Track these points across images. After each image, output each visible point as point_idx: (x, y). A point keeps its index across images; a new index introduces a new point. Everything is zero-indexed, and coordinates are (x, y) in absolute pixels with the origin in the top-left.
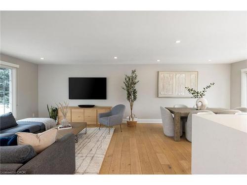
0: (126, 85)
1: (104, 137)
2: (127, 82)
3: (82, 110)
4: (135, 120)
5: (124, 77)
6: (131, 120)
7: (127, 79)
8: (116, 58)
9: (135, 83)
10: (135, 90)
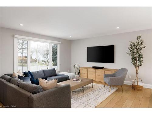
0: (131, 50)
1: (105, 93)
2: (132, 48)
3: (94, 70)
4: (140, 84)
5: (129, 43)
6: (136, 84)
7: (132, 45)
8: (118, 28)
9: (141, 49)
10: (140, 55)
